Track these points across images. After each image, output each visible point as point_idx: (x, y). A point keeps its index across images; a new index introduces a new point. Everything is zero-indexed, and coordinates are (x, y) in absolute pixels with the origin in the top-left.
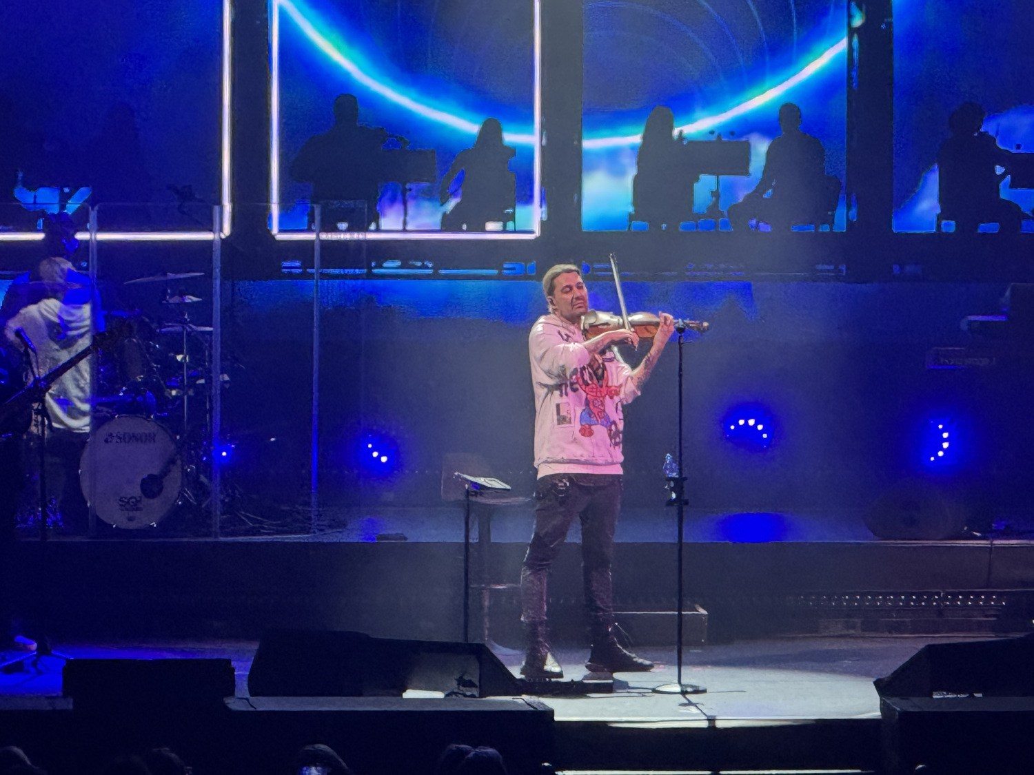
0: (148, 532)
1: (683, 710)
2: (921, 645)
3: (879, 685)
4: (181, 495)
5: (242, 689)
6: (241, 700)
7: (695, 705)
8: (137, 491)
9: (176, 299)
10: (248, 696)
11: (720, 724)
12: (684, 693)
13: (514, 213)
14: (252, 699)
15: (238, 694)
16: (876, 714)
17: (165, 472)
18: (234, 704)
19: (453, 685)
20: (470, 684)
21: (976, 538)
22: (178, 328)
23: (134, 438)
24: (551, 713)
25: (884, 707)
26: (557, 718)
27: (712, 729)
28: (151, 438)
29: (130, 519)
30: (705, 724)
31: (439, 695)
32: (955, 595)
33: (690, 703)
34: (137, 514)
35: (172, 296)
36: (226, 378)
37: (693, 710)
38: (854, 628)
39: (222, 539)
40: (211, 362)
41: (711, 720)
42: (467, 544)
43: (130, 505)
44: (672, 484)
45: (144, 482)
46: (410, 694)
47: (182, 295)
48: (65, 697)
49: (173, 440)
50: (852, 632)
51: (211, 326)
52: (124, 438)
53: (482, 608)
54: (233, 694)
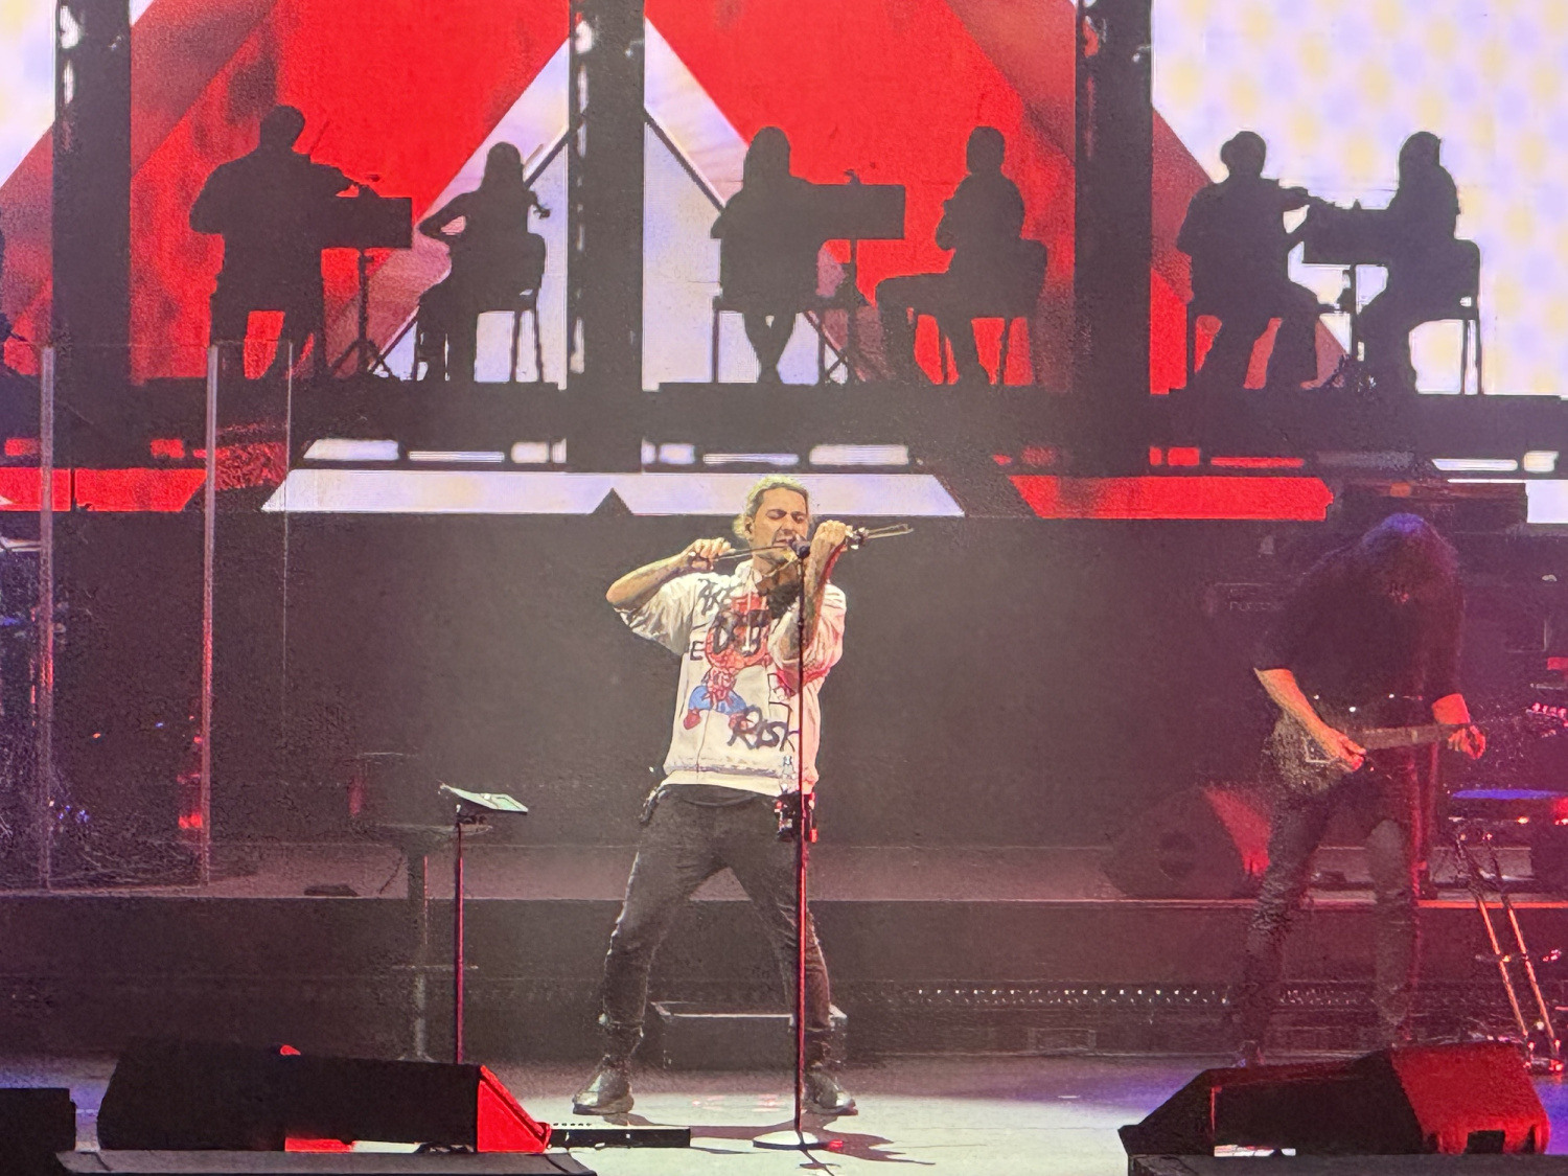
6: (86, 1157)
7: (824, 1167)
10: (97, 1148)
12: (803, 1147)
15: (80, 1146)
18: (75, 1163)
19: (432, 1132)
31: (412, 1148)
33: (816, 1165)
37: (821, 1174)
38: (1084, 1042)
39: (55, 892)
42: (457, 902)
46: (360, 1147)
50: (1082, 1047)
54: (72, 1147)
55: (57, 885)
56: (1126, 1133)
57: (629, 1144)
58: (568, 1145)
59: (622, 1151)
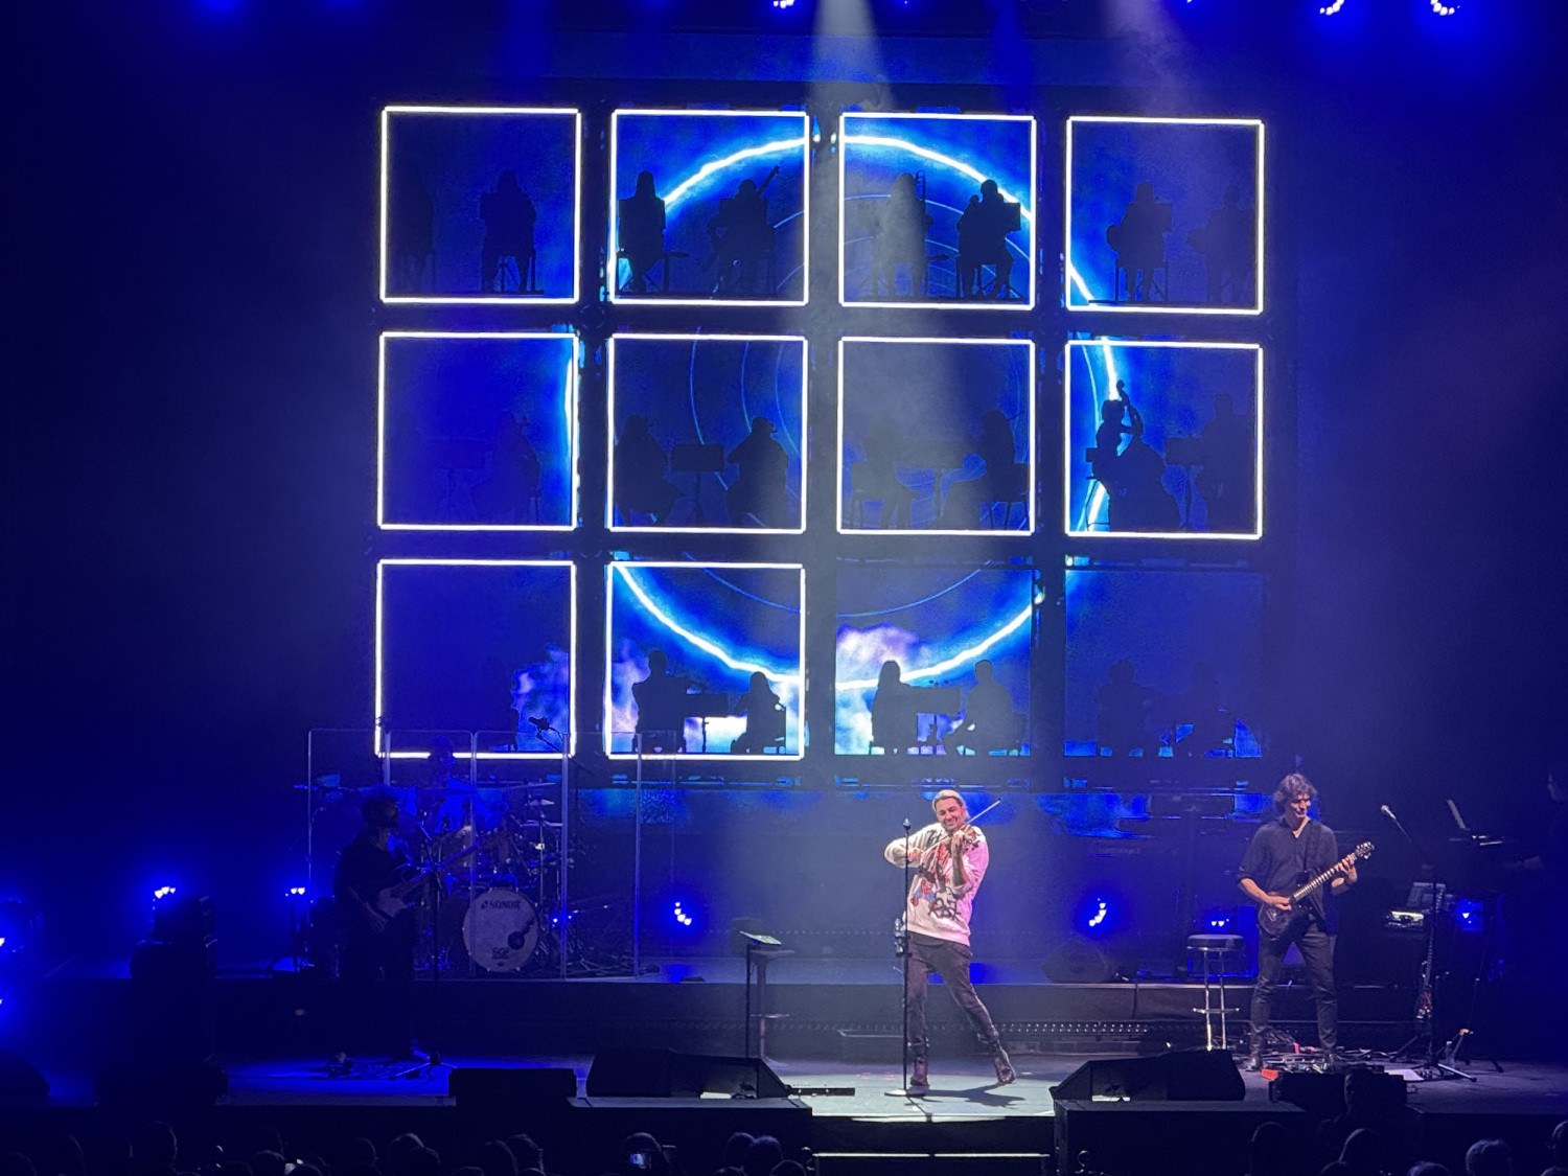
0: (512, 974)
1: (908, 1108)
2: (1085, 1062)
3: (1052, 1090)
4: (537, 947)
5: (582, 1091)
6: (581, 1099)
7: (917, 1105)
8: (505, 944)
9: (535, 803)
10: (585, 1095)
11: (935, 1119)
12: (908, 1096)
13: (785, 741)
14: (590, 1099)
15: (578, 1095)
16: (1051, 1113)
17: (526, 930)
18: (576, 1103)
19: (738, 1089)
20: (750, 1088)
21: (1124, 982)
22: (537, 824)
23: (505, 905)
24: (811, 1109)
25: (1057, 1107)
26: (814, 1114)
27: (930, 1122)
28: (517, 905)
29: (500, 965)
30: (924, 1119)
31: (728, 1096)
32: (1109, 1025)
33: (913, 1104)
34: (504, 961)
35: (531, 800)
36: (572, 861)
37: (915, 1108)
38: (1033, 1048)
39: (567, 980)
40: (560, 850)
41: (929, 1116)
42: (748, 985)
43: (499, 954)
44: (900, 941)
45: (510, 936)
46: (705, 1095)
47: (539, 799)
48: (450, 1096)
49: (532, 906)
50: (1032, 1051)
51: (560, 822)
52: (495, 905)
53: (758, 1031)
54: (575, 1095)
55: (569, 977)
56: (1051, 1090)
57: (827, 1094)
58: (799, 1095)
59: (824, 1097)
